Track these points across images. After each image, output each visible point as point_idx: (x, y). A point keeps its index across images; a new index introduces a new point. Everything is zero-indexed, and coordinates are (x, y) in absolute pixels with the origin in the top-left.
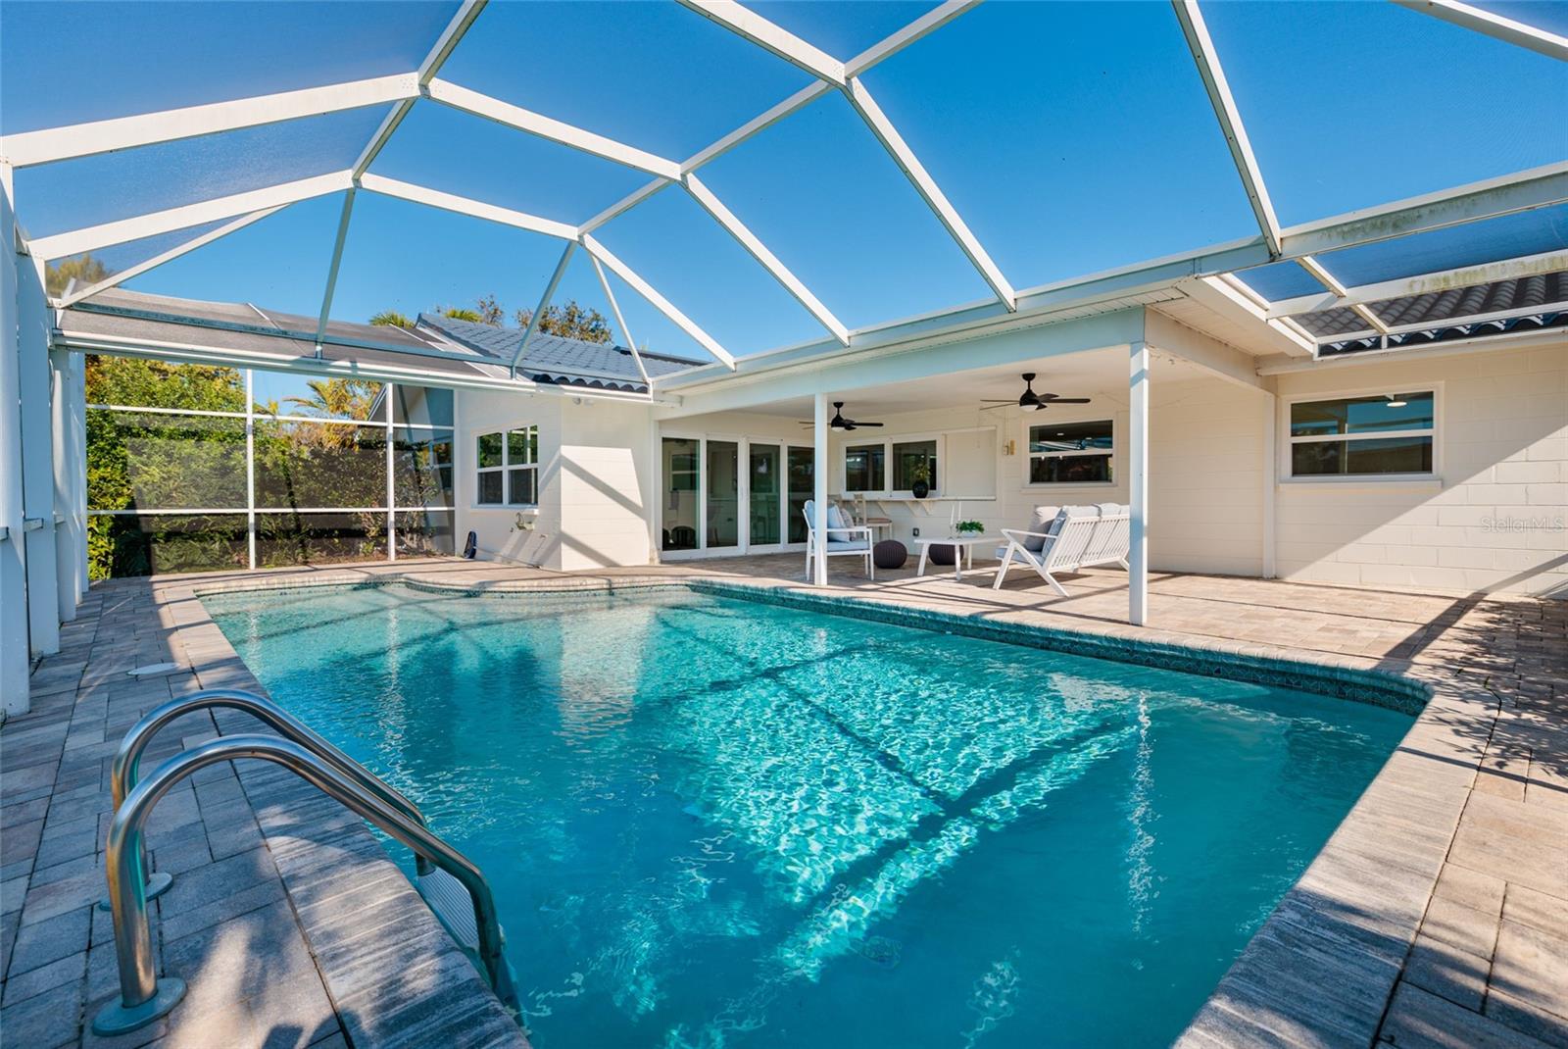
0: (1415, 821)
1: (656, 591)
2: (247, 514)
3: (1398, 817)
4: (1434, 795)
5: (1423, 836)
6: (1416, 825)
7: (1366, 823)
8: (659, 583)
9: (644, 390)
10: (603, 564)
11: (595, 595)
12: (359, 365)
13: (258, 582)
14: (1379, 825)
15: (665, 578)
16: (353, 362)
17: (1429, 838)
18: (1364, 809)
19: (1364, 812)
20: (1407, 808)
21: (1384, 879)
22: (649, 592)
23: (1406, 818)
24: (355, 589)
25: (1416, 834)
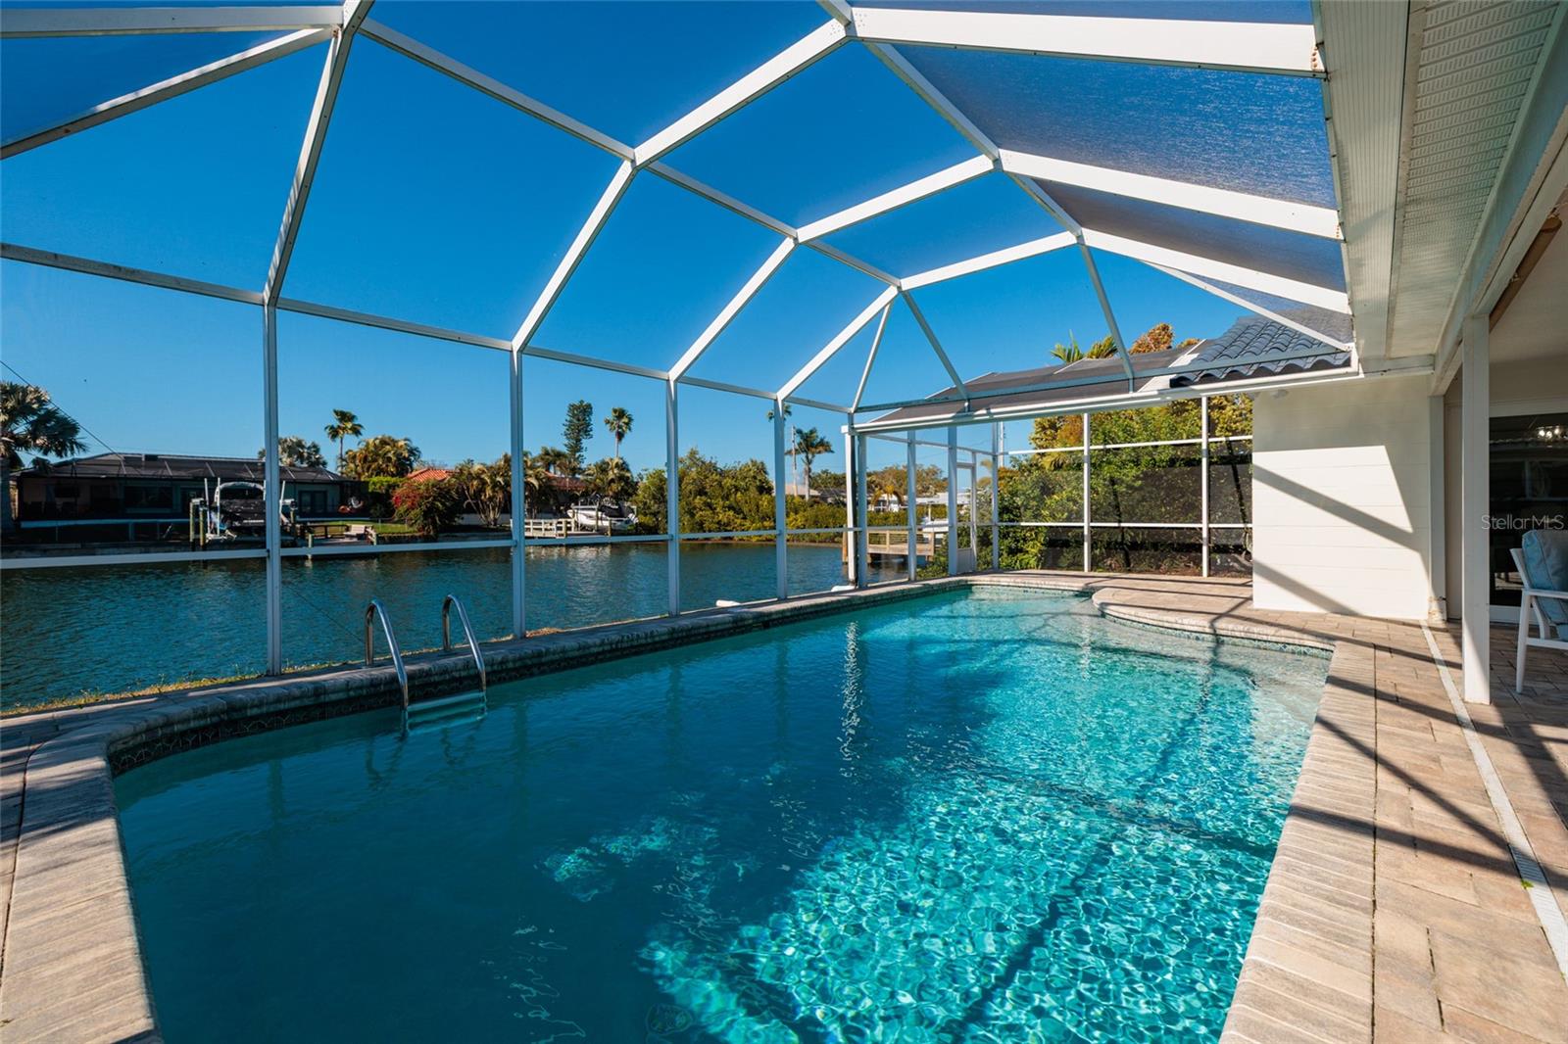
0: (55, 918)
1: (1293, 653)
2: (1082, 527)
3: (76, 912)
4: (48, 972)
5: (40, 908)
6: (52, 915)
7: (103, 885)
8: (1297, 642)
9: (1347, 363)
10: (1325, 608)
11: (1197, 638)
12: (993, 411)
13: (1008, 580)
14: (89, 890)
15: (1305, 636)
16: (988, 409)
17: (34, 910)
18: (116, 896)
19: (114, 893)
20: (72, 928)
21: (58, 856)
22: (1281, 651)
23: (68, 916)
24: (1076, 596)
25: (48, 906)
